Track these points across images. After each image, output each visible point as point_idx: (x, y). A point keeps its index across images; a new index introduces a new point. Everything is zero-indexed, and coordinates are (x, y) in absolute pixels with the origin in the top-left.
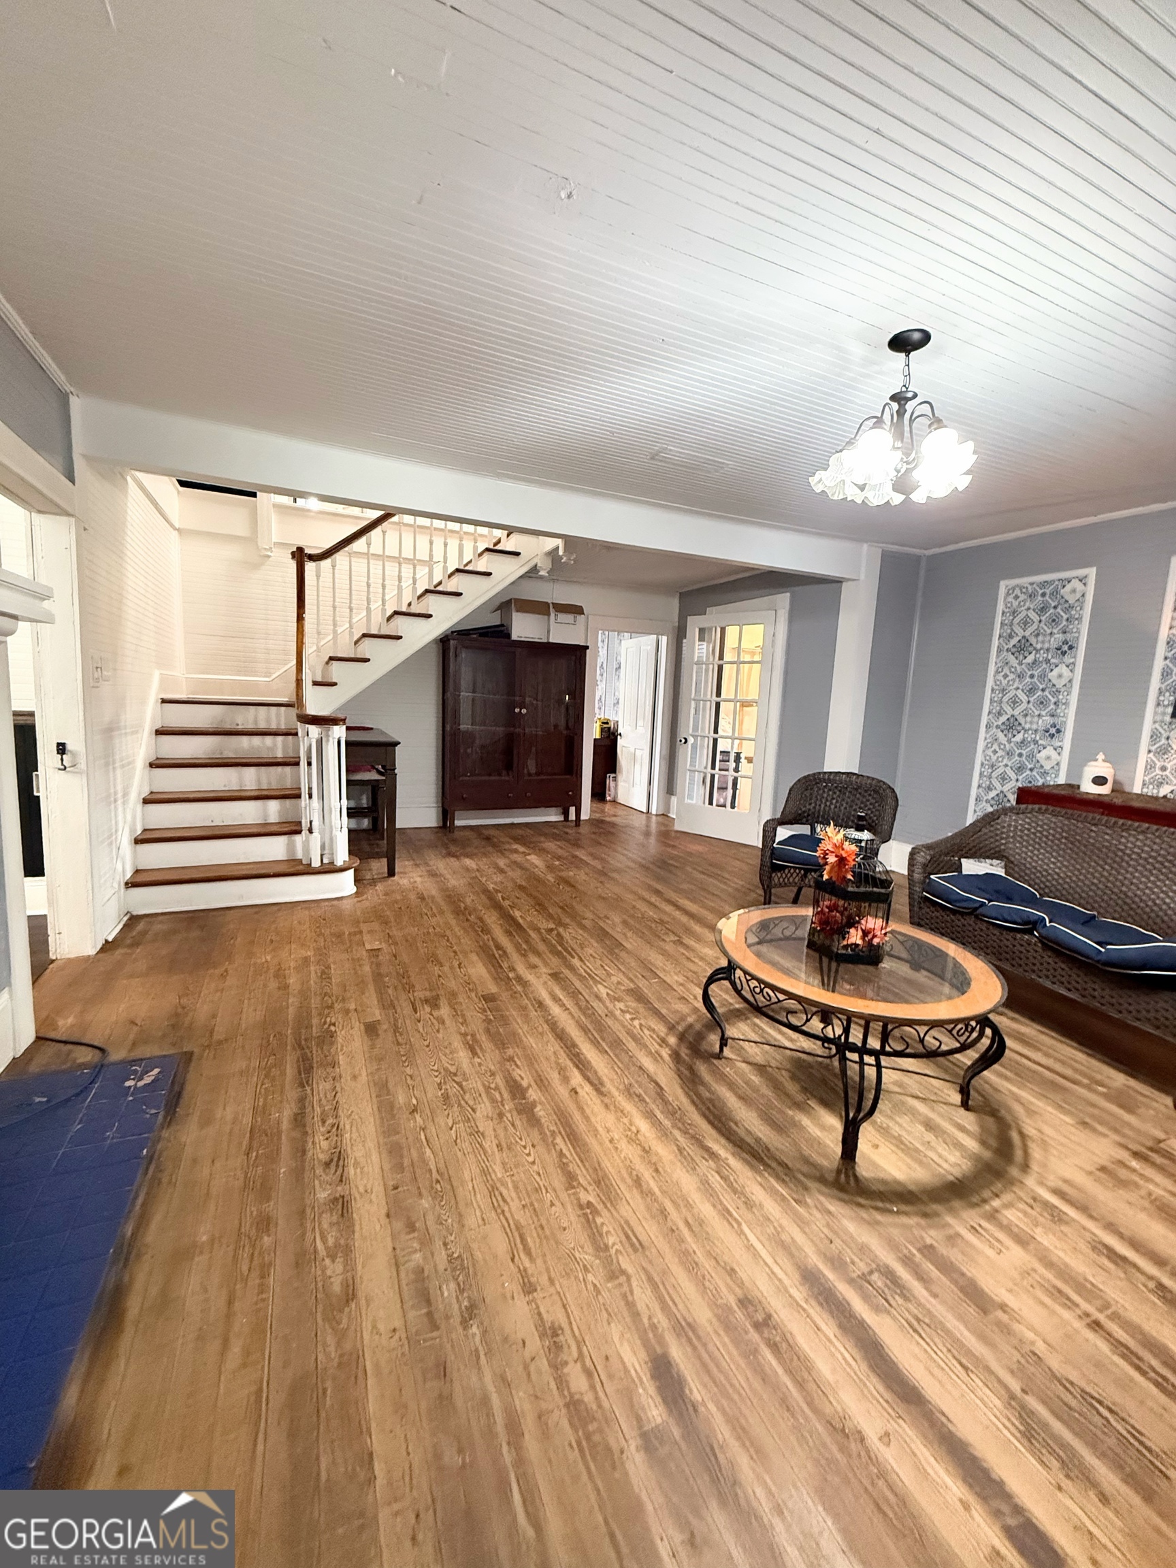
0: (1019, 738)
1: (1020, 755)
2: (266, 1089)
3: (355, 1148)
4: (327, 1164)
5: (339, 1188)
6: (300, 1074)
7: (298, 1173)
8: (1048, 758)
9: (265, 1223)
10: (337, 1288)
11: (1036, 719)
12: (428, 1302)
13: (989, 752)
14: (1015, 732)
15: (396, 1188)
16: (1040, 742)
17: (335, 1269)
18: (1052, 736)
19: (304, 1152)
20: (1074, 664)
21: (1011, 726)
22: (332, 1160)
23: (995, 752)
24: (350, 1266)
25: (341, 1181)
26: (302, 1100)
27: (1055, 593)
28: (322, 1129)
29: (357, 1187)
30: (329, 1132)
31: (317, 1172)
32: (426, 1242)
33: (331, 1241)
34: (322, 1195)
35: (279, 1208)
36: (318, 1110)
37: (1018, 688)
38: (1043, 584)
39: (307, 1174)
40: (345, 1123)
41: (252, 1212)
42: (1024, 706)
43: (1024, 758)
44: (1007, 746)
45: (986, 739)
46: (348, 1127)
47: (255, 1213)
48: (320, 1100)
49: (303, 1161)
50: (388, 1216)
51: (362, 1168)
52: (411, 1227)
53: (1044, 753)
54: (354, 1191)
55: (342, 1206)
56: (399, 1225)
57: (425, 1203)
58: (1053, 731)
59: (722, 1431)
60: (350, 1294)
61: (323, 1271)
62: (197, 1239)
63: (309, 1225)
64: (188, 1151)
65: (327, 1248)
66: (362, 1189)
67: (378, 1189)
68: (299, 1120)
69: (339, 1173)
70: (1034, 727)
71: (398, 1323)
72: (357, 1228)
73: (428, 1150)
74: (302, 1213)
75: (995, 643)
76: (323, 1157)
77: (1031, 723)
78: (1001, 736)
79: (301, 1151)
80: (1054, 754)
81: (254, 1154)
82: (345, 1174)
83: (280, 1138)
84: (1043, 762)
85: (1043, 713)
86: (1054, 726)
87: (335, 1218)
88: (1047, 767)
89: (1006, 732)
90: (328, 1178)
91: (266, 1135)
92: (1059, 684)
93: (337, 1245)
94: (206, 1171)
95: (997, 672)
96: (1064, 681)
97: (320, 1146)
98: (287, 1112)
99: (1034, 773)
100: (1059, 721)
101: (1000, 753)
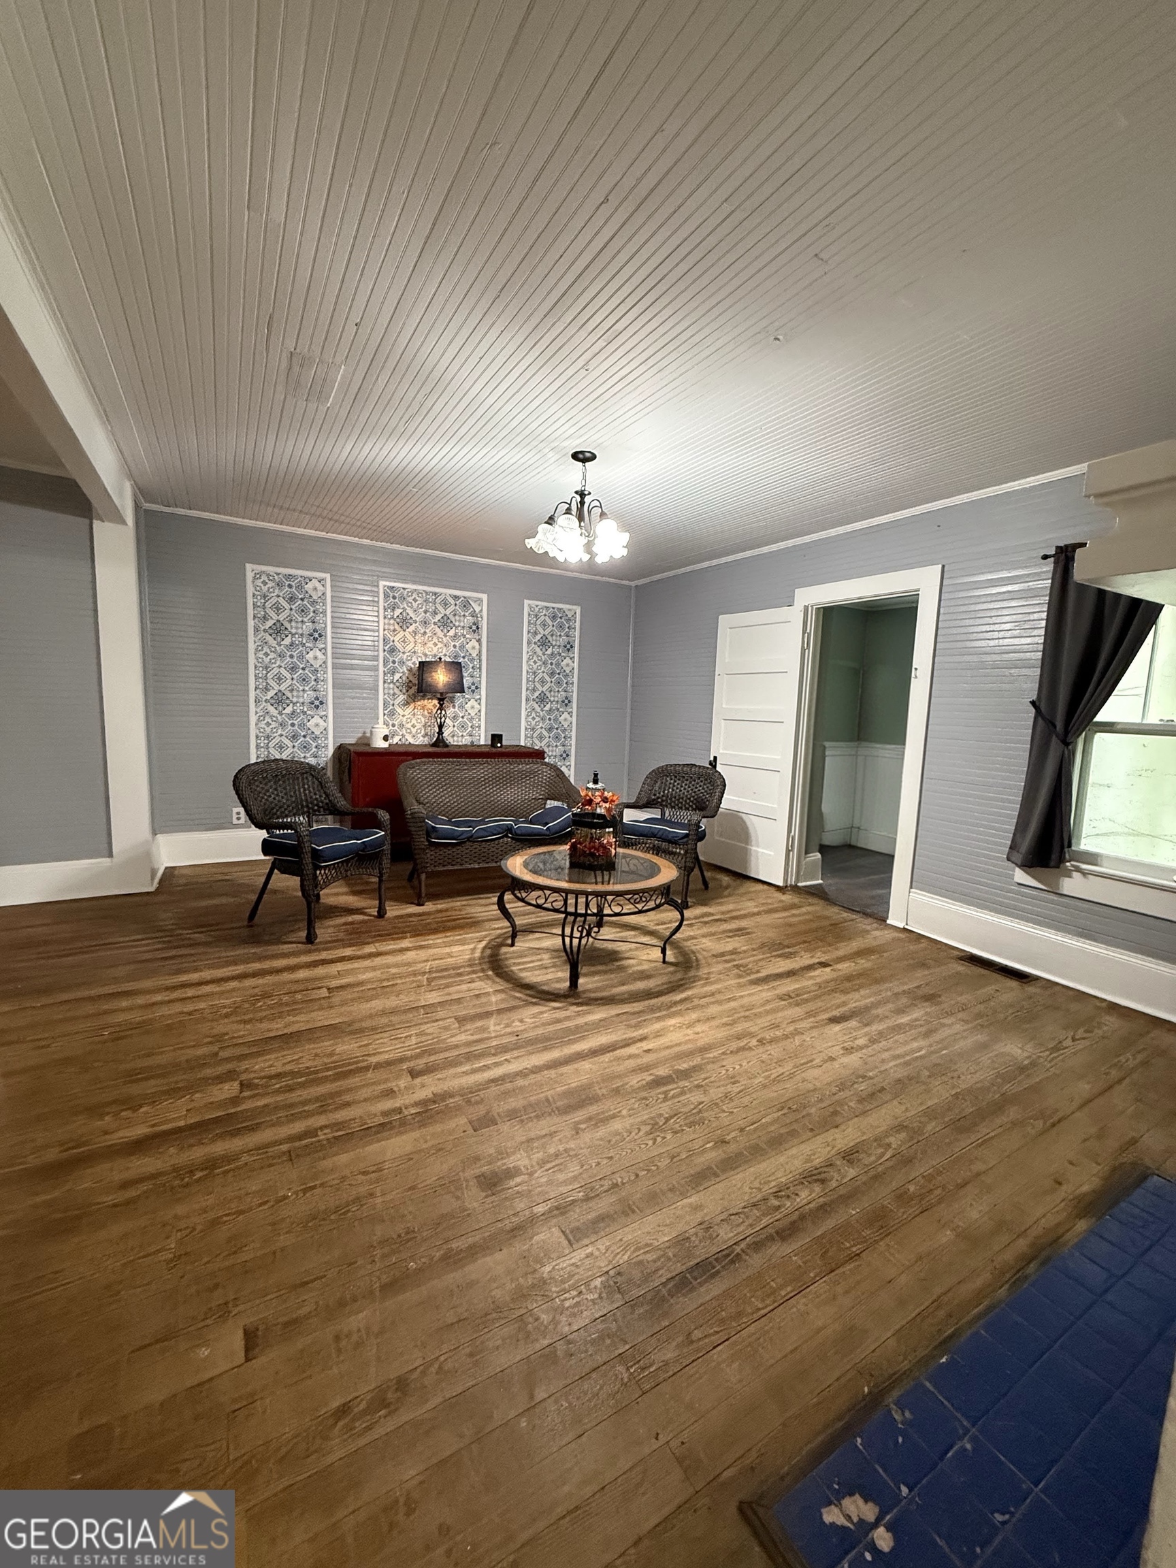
0: (289, 710)
1: (293, 725)
2: (763, 1300)
3: (793, 1169)
4: (823, 1181)
5: (838, 1163)
6: (718, 1272)
7: (847, 1198)
8: (317, 725)
9: (902, 1197)
10: (903, 1135)
11: (301, 693)
12: (873, 1094)
13: (262, 725)
14: (285, 705)
15: (812, 1130)
16: (308, 713)
17: (894, 1141)
18: (317, 707)
19: (822, 1207)
20: (325, 649)
21: (280, 700)
22: (816, 1181)
23: (268, 724)
24: (887, 1134)
25: (831, 1165)
26: (757, 1246)
27: (300, 587)
28: (788, 1204)
29: (829, 1152)
30: (788, 1197)
31: (834, 1185)
32: (840, 1103)
33: (880, 1150)
34: (852, 1172)
35: (883, 1195)
36: (765, 1222)
37: (280, 667)
38: (289, 577)
39: (842, 1191)
40: (767, 1189)
41: (904, 1213)
42: (289, 682)
43: (296, 727)
44: (279, 717)
45: (257, 713)
46: (773, 1184)
47: (902, 1210)
48: (751, 1225)
49: (832, 1202)
50: (837, 1127)
51: (810, 1156)
52: (835, 1113)
53: (313, 721)
54: (833, 1152)
55: (849, 1156)
56: (838, 1119)
57: (813, 1110)
58: (317, 703)
59: (842, 1010)
60: (900, 1128)
61: (901, 1146)
62: (953, 1237)
63: (880, 1169)
64: (898, 1322)
65: (886, 1150)
66: (829, 1148)
67: (820, 1139)
68: (786, 1233)
69: (826, 1169)
70: (301, 700)
71: (895, 1102)
72: (858, 1140)
73: (763, 1121)
74: (876, 1178)
75: (251, 623)
76: (817, 1188)
77: (298, 697)
78: (271, 709)
79: (824, 1210)
80: (321, 722)
81: (854, 1249)
82: (823, 1164)
83: (822, 1236)
84: (313, 729)
85: (307, 688)
86: (317, 698)
87: (861, 1156)
88: (317, 733)
89: (276, 705)
90: (836, 1176)
91: (826, 1252)
92: (317, 664)
93: (880, 1146)
94: (903, 1279)
95: (257, 650)
96: (320, 662)
97: (806, 1196)
98: (787, 1249)
99: (308, 739)
100: (320, 694)
101: (274, 725)
